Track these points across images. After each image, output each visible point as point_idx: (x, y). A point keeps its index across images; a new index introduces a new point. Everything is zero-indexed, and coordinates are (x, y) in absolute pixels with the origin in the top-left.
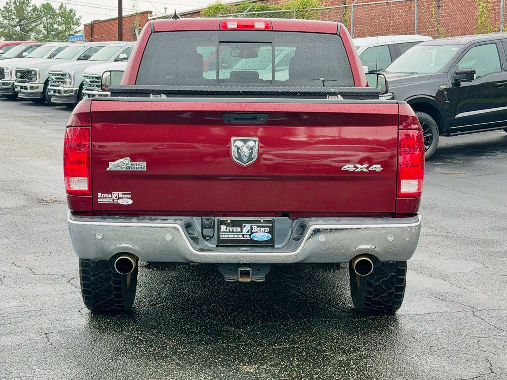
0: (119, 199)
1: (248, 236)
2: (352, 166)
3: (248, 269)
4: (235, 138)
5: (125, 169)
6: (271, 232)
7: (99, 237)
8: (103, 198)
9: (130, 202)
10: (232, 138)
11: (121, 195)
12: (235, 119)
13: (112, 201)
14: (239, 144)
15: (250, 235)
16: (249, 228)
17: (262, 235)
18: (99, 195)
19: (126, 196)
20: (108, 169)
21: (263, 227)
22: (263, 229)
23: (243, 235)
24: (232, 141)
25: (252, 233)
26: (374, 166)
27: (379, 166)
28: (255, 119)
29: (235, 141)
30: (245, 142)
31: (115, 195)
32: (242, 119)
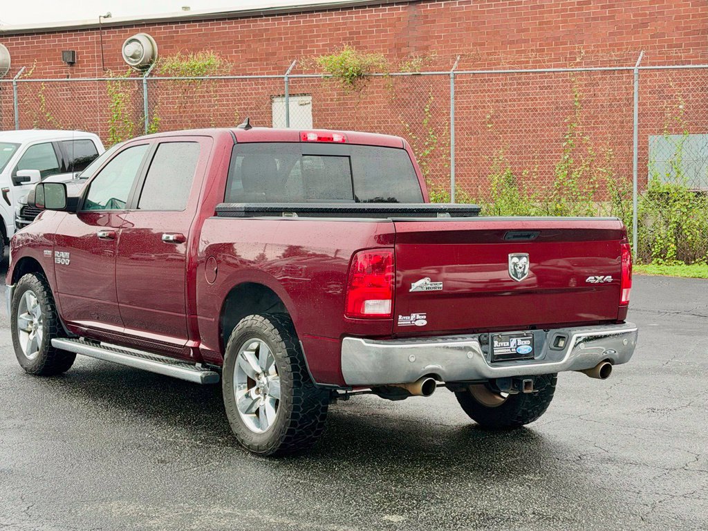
0: (416, 320)
1: (515, 350)
2: (593, 278)
3: (530, 380)
4: (513, 255)
5: (425, 290)
6: (532, 345)
7: (412, 359)
8: (403, 321)
9: (425, 323)
10: (509, 255)
11: (418, 317)
12: (514, 237)
13: (410, 322)
14: (515, 260)
15: (516, 349)
16: (515, 342)
17: (525, 348)
18: (400, 317)
19: (422, 317)
20: (411, 290)
21: (525, 340)
22: (525, 342)
23: (511, 349)
24: (510, 258)
25: (518, 346)
26: (607, 277)
27: (610, 277)
28: (529, 236)
29: (512, 257)
30: (520, 258)
31: (413, 316)
32: (521, 236)
